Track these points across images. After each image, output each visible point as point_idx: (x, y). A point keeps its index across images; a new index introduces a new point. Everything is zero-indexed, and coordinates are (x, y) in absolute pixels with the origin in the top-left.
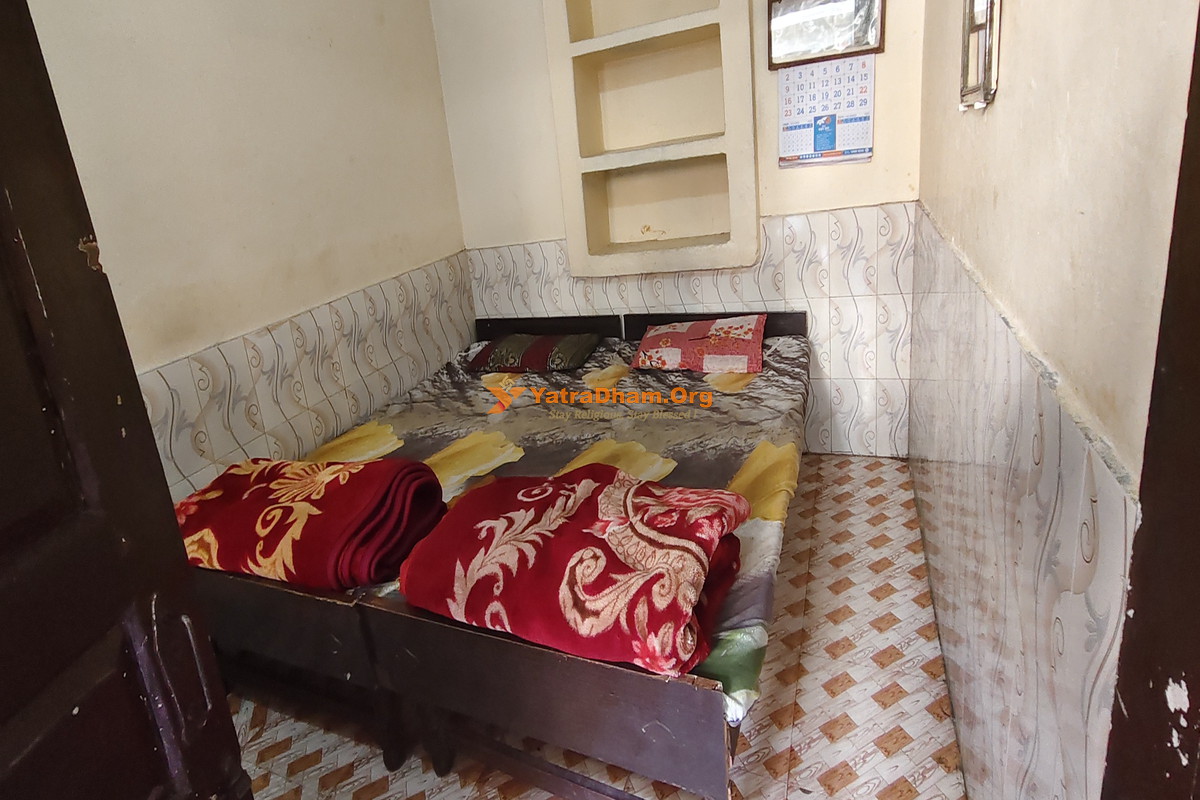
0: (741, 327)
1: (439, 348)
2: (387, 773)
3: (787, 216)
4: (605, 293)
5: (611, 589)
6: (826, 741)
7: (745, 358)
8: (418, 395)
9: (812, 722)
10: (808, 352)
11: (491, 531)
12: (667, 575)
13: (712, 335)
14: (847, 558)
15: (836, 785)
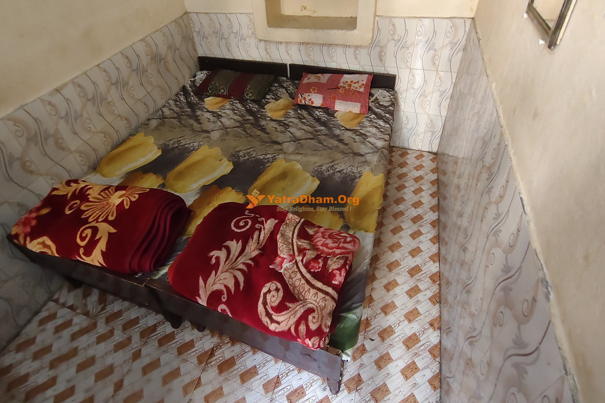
0: (358, 82)
1: (177, 79)
2: (174, 330)
3: (393, 17)
4: (278, 50)
5: (286, 312)
6: (383, 315)
7: (359, 105)
8: (167, 112)
9: (378, 305)
10: (394, 103)
11: (218, 258)
12: (316, 311)
13: (341, 86)
14: (401, 213)
15: (385, 337)
